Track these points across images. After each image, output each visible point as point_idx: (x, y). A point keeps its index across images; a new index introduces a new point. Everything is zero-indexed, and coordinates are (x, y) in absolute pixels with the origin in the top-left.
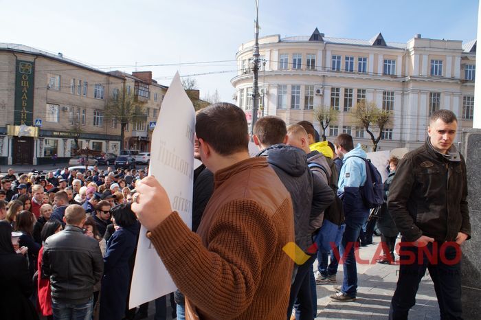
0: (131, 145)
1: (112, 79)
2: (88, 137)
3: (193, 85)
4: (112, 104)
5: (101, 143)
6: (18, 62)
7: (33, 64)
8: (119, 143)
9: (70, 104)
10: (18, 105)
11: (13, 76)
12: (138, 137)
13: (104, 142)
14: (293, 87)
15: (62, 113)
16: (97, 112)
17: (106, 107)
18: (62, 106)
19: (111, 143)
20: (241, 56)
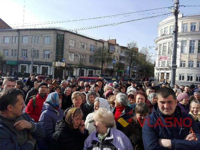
0: (106, 72)
1: (98, 43)
2: (87, 68)
3: (135, 45)
4: (98, 53)
5: (93, 71)
6: (57, 34)
7: (64, 35)
8: (101, 71)
9: (79, 53)
10: (57, 53)
11: (56, 40)
12: (109, 69)
13: (94, 71)
14: (191, 41)
15: (76, 57)
16: (91, 57)
17: (95, 55)
18: (76, 54)
19: (97, 71)
20: (160, 27)
